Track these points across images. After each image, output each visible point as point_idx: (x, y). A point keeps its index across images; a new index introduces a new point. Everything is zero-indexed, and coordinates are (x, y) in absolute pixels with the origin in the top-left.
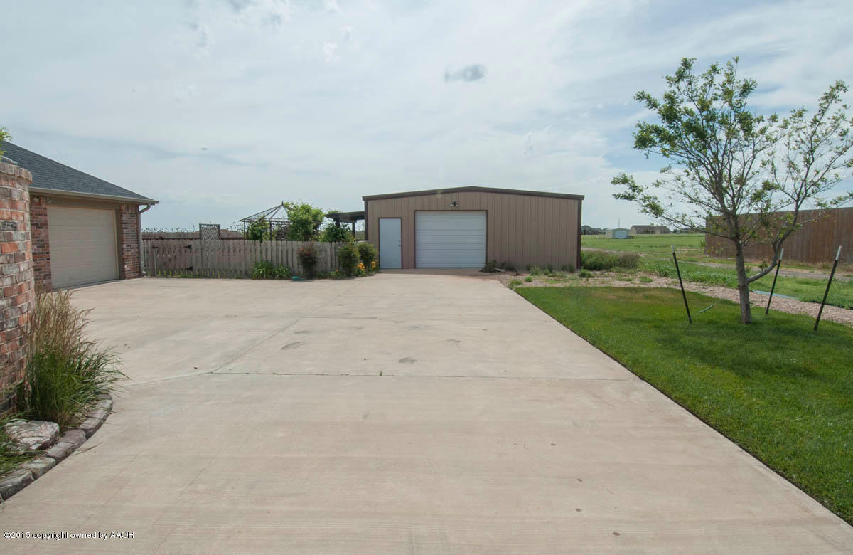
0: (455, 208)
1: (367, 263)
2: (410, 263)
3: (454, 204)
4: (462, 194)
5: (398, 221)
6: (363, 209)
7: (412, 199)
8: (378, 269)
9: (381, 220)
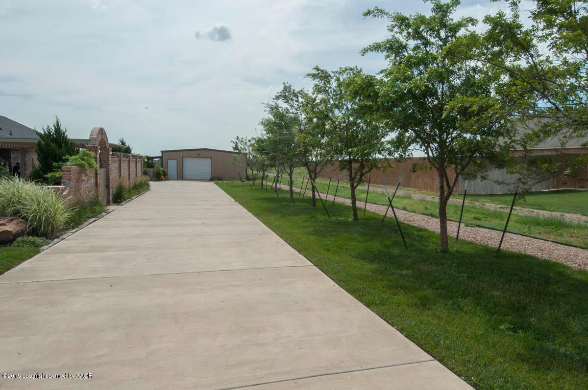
0: (199, 156)
1: (165, 176)
2: (180, 177)
3: (199, 155)
4: (202, 151)
5: (176, 161)
6: (161, 155)
7: (181, 152)
8: (168, 179)
9: (168, 160)
